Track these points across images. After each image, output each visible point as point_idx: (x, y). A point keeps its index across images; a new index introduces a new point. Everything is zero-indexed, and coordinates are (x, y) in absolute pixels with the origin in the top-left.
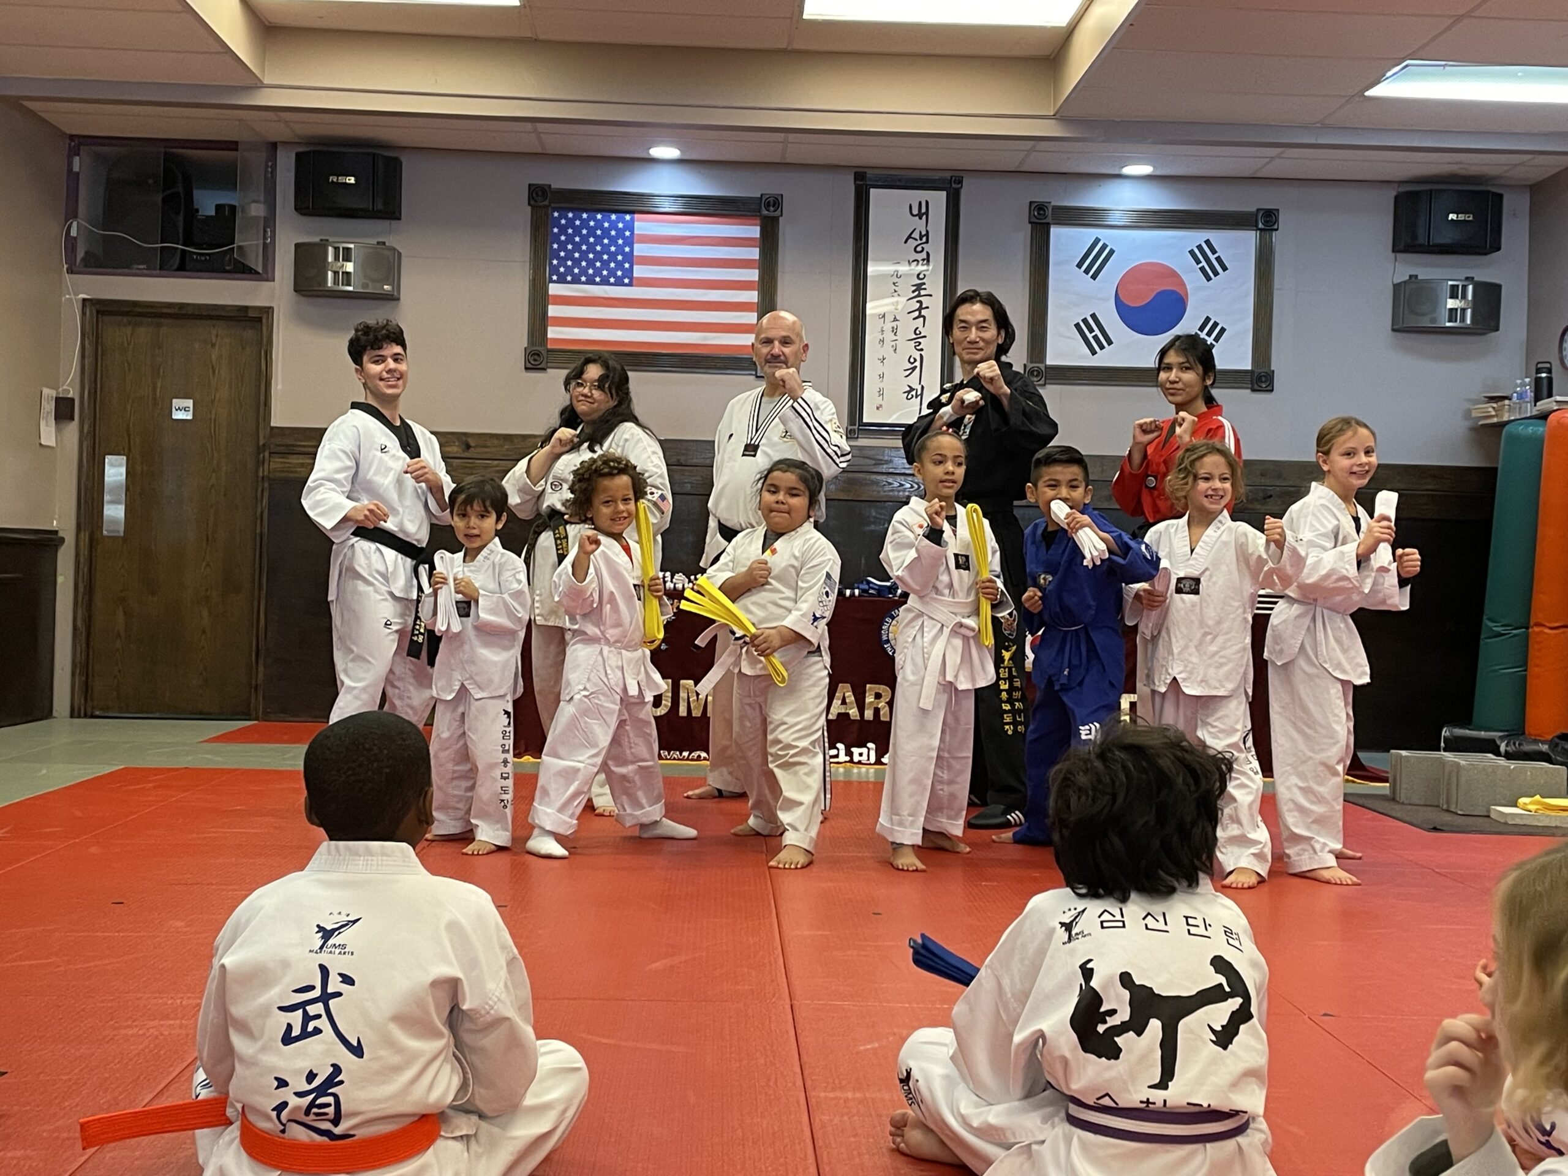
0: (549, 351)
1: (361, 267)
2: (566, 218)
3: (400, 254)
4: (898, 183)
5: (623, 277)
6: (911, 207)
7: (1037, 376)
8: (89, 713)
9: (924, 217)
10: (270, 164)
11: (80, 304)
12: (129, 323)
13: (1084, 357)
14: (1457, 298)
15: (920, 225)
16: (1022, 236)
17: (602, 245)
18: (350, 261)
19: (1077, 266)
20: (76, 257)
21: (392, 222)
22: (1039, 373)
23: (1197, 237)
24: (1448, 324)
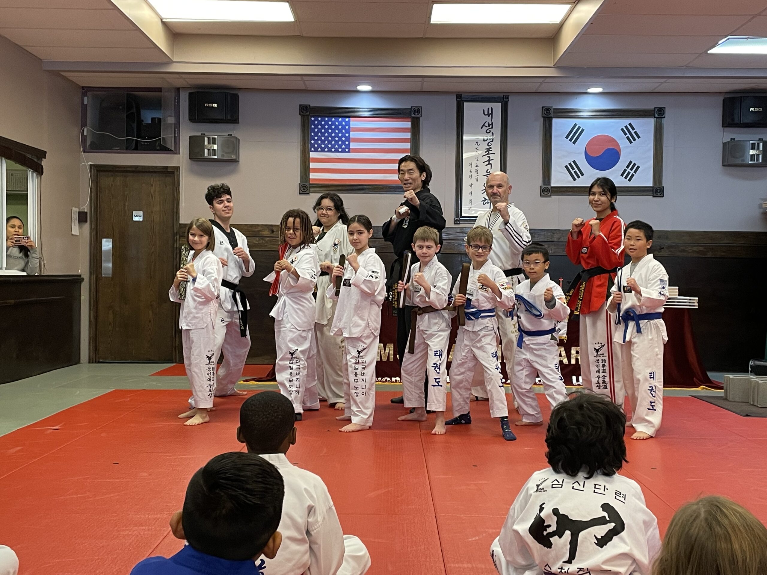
0: (310, 185)
1: (221, 147)
2: (318, 120)
3: (239, 140)
4: (478, 100)
5: (345, 148)
6: (484, 110)
7: (547, 192)
8: (97, 361)
9: (491, 115)
10: (177, 98)
11: (89, 167)
12: (112, 175)
13: (570, 182)
14: (755, 149)
15: (488, 120)
16: (539, 124)
17: (335, 133)
18: (216, 144)
19: (566, 138)
20: (86, 145)
21: (235, 124)
22: (548, 190)
23: (624, 122)
24: (750, 162)
